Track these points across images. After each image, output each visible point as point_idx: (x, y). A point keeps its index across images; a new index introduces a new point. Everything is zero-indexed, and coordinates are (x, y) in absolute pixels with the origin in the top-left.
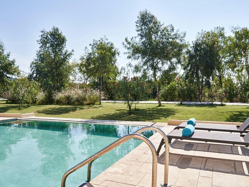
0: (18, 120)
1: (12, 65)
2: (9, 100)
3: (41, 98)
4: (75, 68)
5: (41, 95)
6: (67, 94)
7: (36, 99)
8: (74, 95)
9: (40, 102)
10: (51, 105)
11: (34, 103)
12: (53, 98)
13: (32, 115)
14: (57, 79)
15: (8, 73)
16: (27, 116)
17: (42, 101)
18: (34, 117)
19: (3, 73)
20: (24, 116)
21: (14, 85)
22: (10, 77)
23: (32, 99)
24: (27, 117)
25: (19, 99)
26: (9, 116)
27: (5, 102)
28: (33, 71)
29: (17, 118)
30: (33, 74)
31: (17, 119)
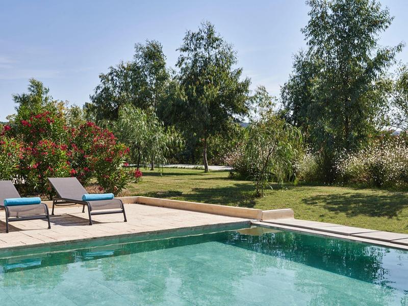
0: (252, 227)
1: (242, 92)
2: (236, 170)
3: (307, 169)
4: (384, 94)
5: (306, 162)
6: (372, 159)
7: (294, 169)
8: (391, 163)
9: (302, 177)
10: (331, 185)
11: (290, 179)
12: (336, 168)
13: (288, 215)
14: (347, 120)
15: (236, 110)
16: (275, 216)
17: (308, 174)
18: (291, 221)
19: (225, 110)
20: (268, 216)
21: (246, 136)
22: (238, 121)
23: (287, 172)
24: (275, 218)
25: (256, 171)
26: (233, 213)
27: (227, 175)
28: (286, 104)
29: (252, 221)
30: (289, 110)
31: (252, 224)
